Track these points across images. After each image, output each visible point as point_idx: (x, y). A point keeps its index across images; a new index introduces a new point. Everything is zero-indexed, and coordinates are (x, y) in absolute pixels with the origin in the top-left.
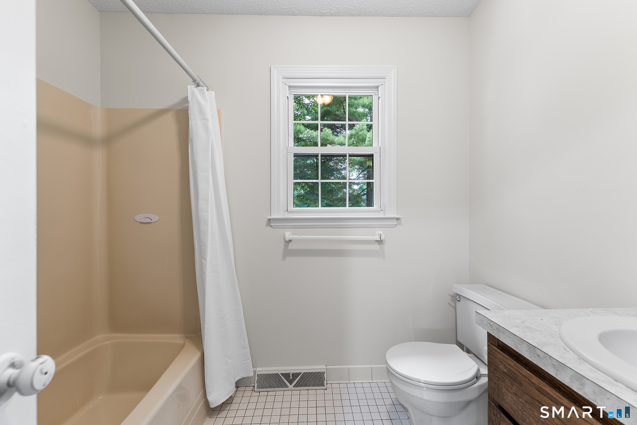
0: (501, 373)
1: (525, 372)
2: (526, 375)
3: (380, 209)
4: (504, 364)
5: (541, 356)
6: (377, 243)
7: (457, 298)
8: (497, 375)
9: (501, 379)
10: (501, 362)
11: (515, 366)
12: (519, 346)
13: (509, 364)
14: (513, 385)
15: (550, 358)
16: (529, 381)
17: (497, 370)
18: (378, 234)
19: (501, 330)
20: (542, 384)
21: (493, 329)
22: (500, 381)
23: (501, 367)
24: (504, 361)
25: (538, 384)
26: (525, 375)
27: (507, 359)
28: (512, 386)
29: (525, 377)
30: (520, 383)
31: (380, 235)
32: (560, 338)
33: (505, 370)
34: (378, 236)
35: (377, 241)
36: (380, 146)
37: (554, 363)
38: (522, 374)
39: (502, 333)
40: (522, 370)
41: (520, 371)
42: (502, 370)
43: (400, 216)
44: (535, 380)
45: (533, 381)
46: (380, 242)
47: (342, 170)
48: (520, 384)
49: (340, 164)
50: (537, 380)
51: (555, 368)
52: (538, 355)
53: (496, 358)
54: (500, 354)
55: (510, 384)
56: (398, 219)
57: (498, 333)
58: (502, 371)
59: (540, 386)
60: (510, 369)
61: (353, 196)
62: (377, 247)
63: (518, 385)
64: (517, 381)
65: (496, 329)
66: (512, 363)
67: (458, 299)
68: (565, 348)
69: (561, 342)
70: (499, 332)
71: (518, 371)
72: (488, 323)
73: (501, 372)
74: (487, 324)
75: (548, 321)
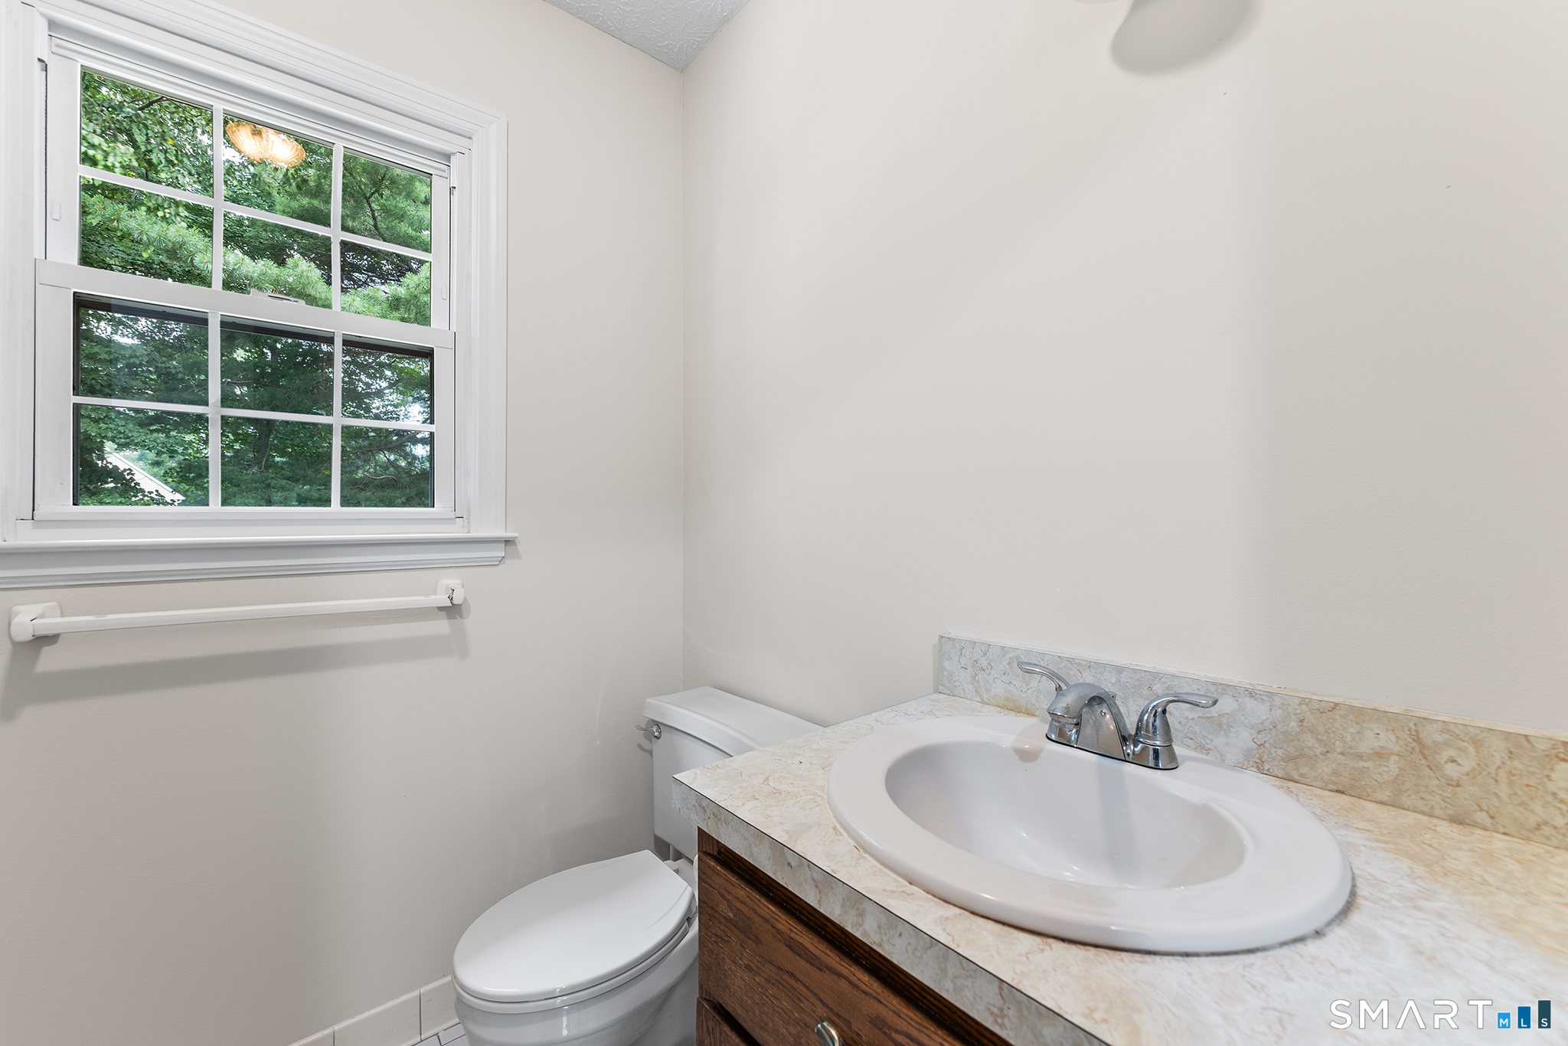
0: (721, 923)
1: (767, 910)
2: (768, 917)
3: (453, 515)
4: (728, 900)
5: (793, 864)
6: (444, 614)
7: (655, 730)
8: (714, 932)
9: (722, 939)
10: (723, 896)
11: (748, 899)
12: (755, 850)
13: (737, 898)
14: (745, 946)
15: (809, 866)
16: (773, 930)
17: (715, 917)
18: (447, 586)
19: (722, 817)
20: (795, 930)
21: (707, 818)
22: (721, 943)
23: (723, 907)
24: (728, 892)
25: (789, 932)
26: (766, 915)
27: (733, 885)
28: (742, 949)
29: (766, 921)
30: (757, 938)
31: (451, 591)
32: (829, 803)
33: (731, 915)
34: (446, 594)
35: (440, 609)
36: (454, 329)
37: (815, 876)
38: (760, 916)
39: (724, 824)
40: (762, 906)
41: (758, 909)
42: (724, 915)
43: (516, 535)
44: (785, 923)
45: (780, 926)
46: (453, 610)
47: (369, 395)
48: (758, 941)
49: (363, 377)
50: (787, 922)
51: (817, 887)
52: (789, 864)
53: (712, 887)
54: (721, 876)
55: (739, 946)
56: (508, 542)
57: (717, 824)
58: (725, 918)
59: (793, 935)
60: (738, 909)
61: (411, 475)
62: (441, 626)
63: (753, 945)
64: (751, 936)
65: (712, 816)
66: (743, 893)
67: (656, 734)
68: (835, 828)
69: (830, 811)
70: (719, 823)
71: (753, 909)
72: (697, 805)
73: (722, 919)
74: (694, 806)
75: (811, 764)
